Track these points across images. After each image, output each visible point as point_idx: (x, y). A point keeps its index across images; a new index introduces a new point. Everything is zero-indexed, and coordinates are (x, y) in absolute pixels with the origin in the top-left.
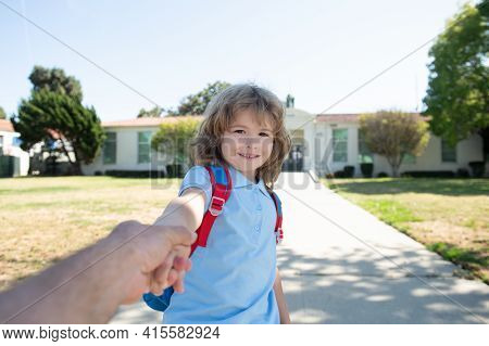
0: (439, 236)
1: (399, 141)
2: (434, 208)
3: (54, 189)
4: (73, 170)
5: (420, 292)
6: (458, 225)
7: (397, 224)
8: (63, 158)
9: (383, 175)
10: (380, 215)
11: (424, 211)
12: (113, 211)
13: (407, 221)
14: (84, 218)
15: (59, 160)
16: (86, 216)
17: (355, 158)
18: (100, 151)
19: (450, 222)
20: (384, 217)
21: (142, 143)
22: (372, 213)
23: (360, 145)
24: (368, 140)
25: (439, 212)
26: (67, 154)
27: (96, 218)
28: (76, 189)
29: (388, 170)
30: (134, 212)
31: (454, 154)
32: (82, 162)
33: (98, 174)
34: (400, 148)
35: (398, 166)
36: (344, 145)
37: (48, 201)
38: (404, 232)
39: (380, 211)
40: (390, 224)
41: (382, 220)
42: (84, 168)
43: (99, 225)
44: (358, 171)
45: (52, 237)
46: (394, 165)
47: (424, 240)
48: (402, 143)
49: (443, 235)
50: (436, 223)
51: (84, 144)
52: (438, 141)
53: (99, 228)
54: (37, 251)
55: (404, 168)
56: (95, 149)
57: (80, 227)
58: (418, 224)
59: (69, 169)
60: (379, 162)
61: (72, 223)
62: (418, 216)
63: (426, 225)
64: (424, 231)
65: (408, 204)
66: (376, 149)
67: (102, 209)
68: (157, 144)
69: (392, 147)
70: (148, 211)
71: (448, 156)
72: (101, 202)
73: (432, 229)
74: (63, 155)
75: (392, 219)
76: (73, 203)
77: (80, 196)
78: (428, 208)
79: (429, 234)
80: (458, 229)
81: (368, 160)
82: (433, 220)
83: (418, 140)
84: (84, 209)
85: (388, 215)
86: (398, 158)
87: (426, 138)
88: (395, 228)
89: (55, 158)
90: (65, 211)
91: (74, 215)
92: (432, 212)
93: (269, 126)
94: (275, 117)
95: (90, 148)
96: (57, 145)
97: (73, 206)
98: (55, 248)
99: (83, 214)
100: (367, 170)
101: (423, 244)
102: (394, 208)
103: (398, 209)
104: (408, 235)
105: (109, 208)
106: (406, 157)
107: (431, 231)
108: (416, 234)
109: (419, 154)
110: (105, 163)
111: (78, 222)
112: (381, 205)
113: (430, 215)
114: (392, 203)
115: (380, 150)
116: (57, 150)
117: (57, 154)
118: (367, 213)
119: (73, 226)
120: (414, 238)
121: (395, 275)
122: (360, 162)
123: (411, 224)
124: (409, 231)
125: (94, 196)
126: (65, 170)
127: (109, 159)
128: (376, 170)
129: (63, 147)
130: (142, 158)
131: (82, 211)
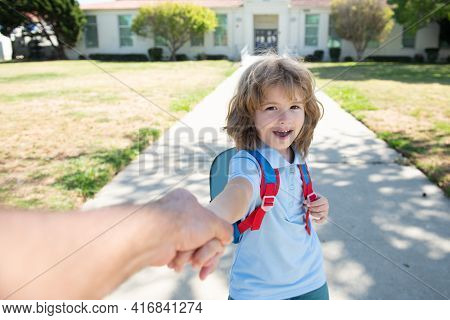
0: (388, 125)
1: (365, 27)
2: (388, 96)
3: (41, 76)
4: (57, 54)
5: (375, 178)
6: (406, 114)
7: (355, 113)
8: (45, 43)
9: (348, 59)
10: (341, 102)
12: (102, 101)
13: (363, 109)
14: (76, 110)
15: (41, 44)
16: (78, 107)
17: (325, 43)
18: (81, 35)
19: (399, 111)
20: (345, 104)
21: (123, 26)
22: (335, 100)
23: (330, 33)
25: (391, 101)
26: (49, 39)
27: (88, 110)
28: (64, 76)
29: (354, 54)
30: (122, 101)
31: (413, 40)
32: (65, 46)
33: (82, 58)
34: (365, 35)
35: (363, 51)
36: (315, 30)
37: (38, 91)
38: (360, 120)
39: (342, 98)
40: (349, 112)
41: (343, 107)
42: (67, 52)
43: (91, 117)
44: (326, 55)
45: (50, 131)
46: (360, 51)
47: (375, 129)
48: (368, 28)
49: (392, 124)
50: (388, 112)
51: (65, 29)
52: (400, 28)
53: (92, 120)
54: (38, 148)
55: (368, 53)
56: (76, 33)
57: (75, 120)
58: (372, 112)
59: (53, 52)
60: (347, 47)
61: (66, 115)
62: (373, 104)
63: (378, 114)
64: (376, 120)
65: (367, 91)
66: (345, 34)
67: (91, 100)
68: (138, 28)
69: (359, 32)
70: (135, 101)
71: (408, 42)
72: (89, 92)
73: (384, 117)
74: (45, 39)
75: (351, 108)
76: (63, 93)
77: (69, 83)
78: (383, 97)
79: (380, 123)
80: (405, 118)
81: (337, 44)
82: (386, 109)
83: (383, 27)
84: (75, 99)
85: (349, 103)
86: (364, 44)
87: (390, 25)
88: (353, 116)
89: (37, 42)
90: (58, 103)
91: (66, 107)
92: (386, 100)
93: (299, 98)
94: (304, 88)
95: (71, 32)
96: (37, 29)
97: (63, 96)
98: (55, 143)
99: (75, 106)
100: (335, 54)
101: (375, 132)
102: (354, 97)
103: (358, 98)
104: (363, 123)
105: (98, 97)
106: (371, 43)
107: (382, 120)
108: (369, 123)
109: (382, 40)
110: (88, 46)
111: (70, 114)
112: (344, 92)
113: (383, 103)
114: (353, 90)
115: (348, 35)
116: (37, 34)
117: (39, 38)
118: (331, 100)
119: (67, 119)
120: (368, 127)
121: (354, 161)
122: (329, 45)
123: (366, 113)
124: (364, 120)
125: (82, 83)
126: (49, 54)
127: (91, 43)
128: (343, 55)
129: (44, 31)
130: (124, 41)
131: (72, 102)
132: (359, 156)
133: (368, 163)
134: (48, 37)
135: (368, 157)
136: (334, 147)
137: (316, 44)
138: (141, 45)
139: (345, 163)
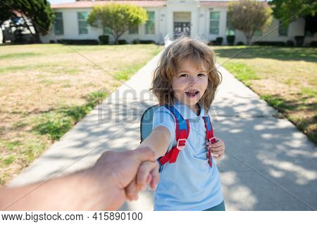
0: (269, 90)
1: (252, 21)
2: (268, 70)
3: (23, 55)
4: (34, 40)
5: (259, 127)
6: (280, 82)
7: (245, 81)
8: (26, 32)
9: (240, 44)
10: (235, 74)
11: (262, 72)
12: (66, 72)
13: (250, 79)
14: (47, 78)
15: (23, 33)
16: (49, 77)
17: (224, 32)
18: (51, 26)
19: (276, 80)
20: (237, 75)
21: (81, 20)
22: (231, 73)
23: (228, 23)
24: (233, 20)
25: (270, 73)
26: (29, 29)
27: (56, 79)
28: (39, 54)
29: (244, 40)
30: (80, 73)
31: (287, 30)
32: (40, 34)
33: (52, 42)
34: (252, 26)
35: (251, 38)
36: (217, 23)
37: (21, 65)
38: (248, 87)
39: (236, 71)
40: (241, 81)
41: (236, 77)
42: (42, 38)
43: (58, 84)
44: (225, 41)
45: (29, 94)
46: (248, 38)
47: (259, 93)
48: (254, 22)
49: (271, 89)
50: (268, 81)
51: (40, 22)
52: (277, 21)
53: (59, 86)
54: (21, 105)
55: (255, 39)
56: (48, 25)
57: (46, 86)
58: (257, 81)
59: (32, 38)
60: (239, 35)
61: (40, 82)
62: (258, 75)
63: (261, 82)
64: (260, 87)
65: (253, 66)
66: (238, 26)
67: (58, 71)
68: (92, 21)
69: (248, 25)
70: (90, 72)
71: (283, 32)
72: (57, 66)
73: (265, 84)
74: (26, 29)
75: (242, 78)
76: (38, 67)
77: (42, 60)
78: (264, 70)
79: (263, 89)
80: (281, 85)
81: (232, 33)
82: (267, 78)
83: (265, 21)
84: (47, 71)
85: (240, 74)
86: (251, 32)
87: (270, 20)
88: (244, 83)
89: (20, 31)
90: (34, 73)
91: (40, 76)
92: (267, 72)
93: (204, 68)
94: (208, 62)
95: (45, 24)
96: (20, 22)
97: (38, 69)
98: (32, 102)
99: (46, 76)
100: (231, 40)
101: (259, 95)
102: (244, 70)
103: (247, 71)
104: (251, 89)
105: (63, 70)
106: (256, 32)
107: (264, 87)
108: (255, 88)
109: (264, 31)
110: (56, 34)
111: (43, 81)
112: (237, 67)
113: (265, 75)
114: (244, 65)
115: (240, 27)
116: (21, 25)
117: (21, 28)
118: (228, 72)
119: (41, 85)
120: (254, 91)
121: (244, 115)
122: (227, 34)
123: (253, 81)
124: (251, 86)
125: (52, 60)
126: (29, 39)
127: (58, 32)
128: (237, 41)
129: (25, 23)
130: (82, 30)
131: (45, 73)
132: (248, 112)
133: (254, 116)
134: (28, 27)
135: (254, 113)
136: (230, 105)
137: (218, 33)
138: (94, 33)
139: (237, 116)
